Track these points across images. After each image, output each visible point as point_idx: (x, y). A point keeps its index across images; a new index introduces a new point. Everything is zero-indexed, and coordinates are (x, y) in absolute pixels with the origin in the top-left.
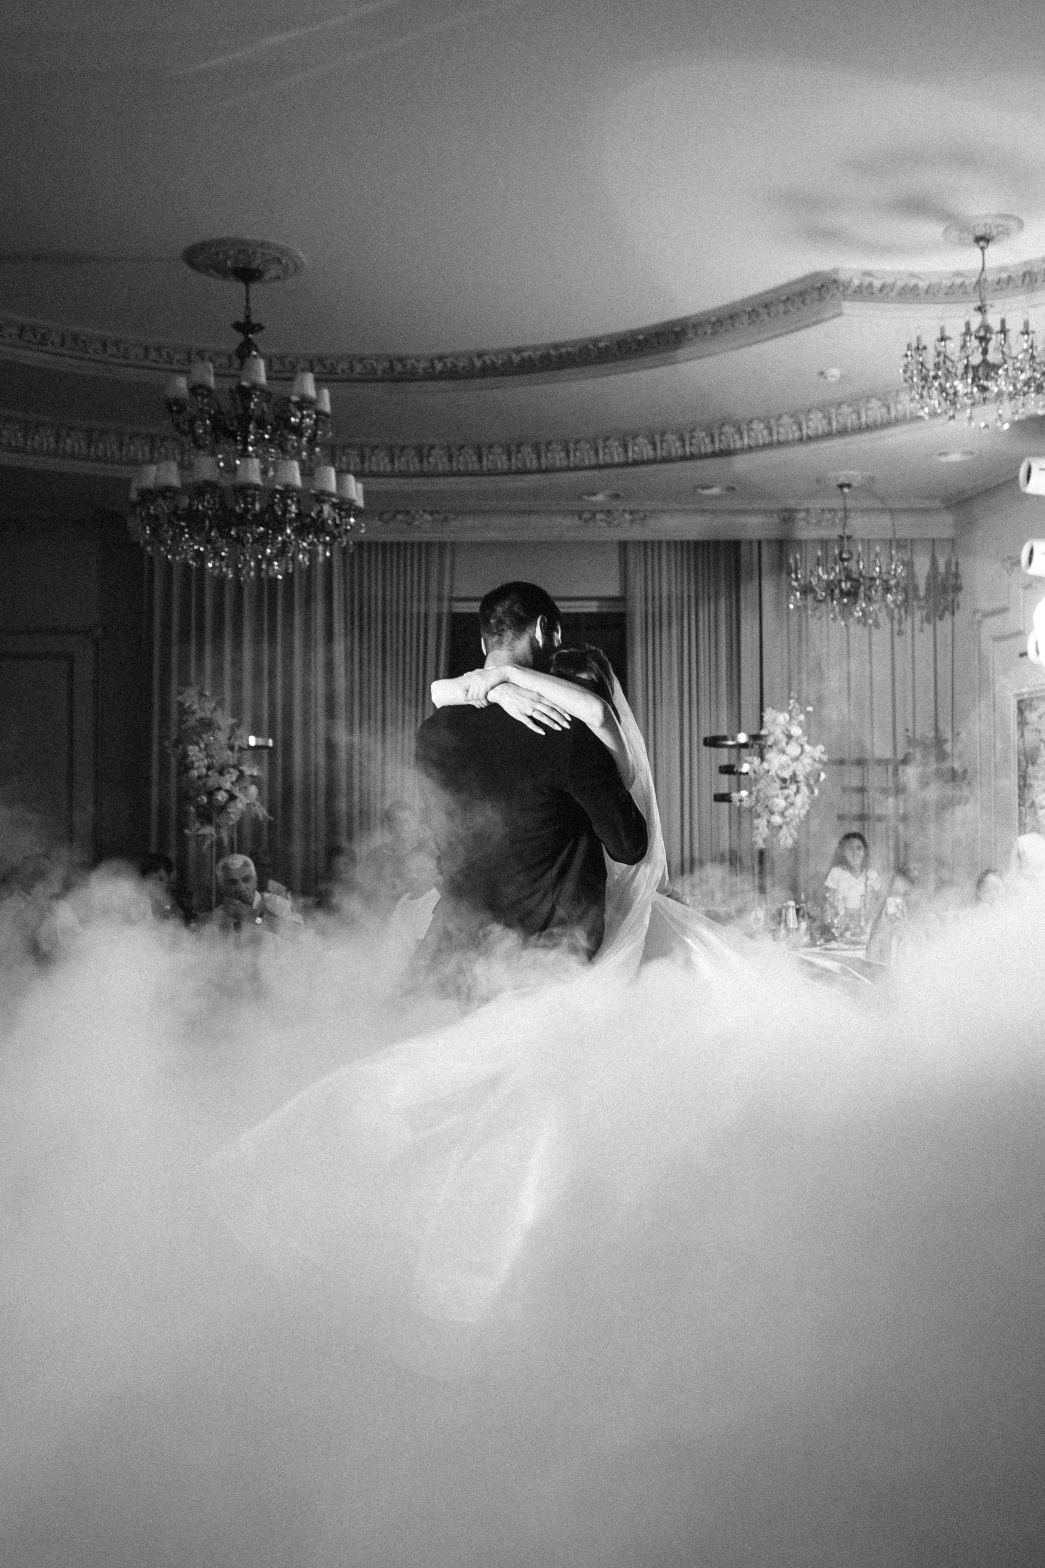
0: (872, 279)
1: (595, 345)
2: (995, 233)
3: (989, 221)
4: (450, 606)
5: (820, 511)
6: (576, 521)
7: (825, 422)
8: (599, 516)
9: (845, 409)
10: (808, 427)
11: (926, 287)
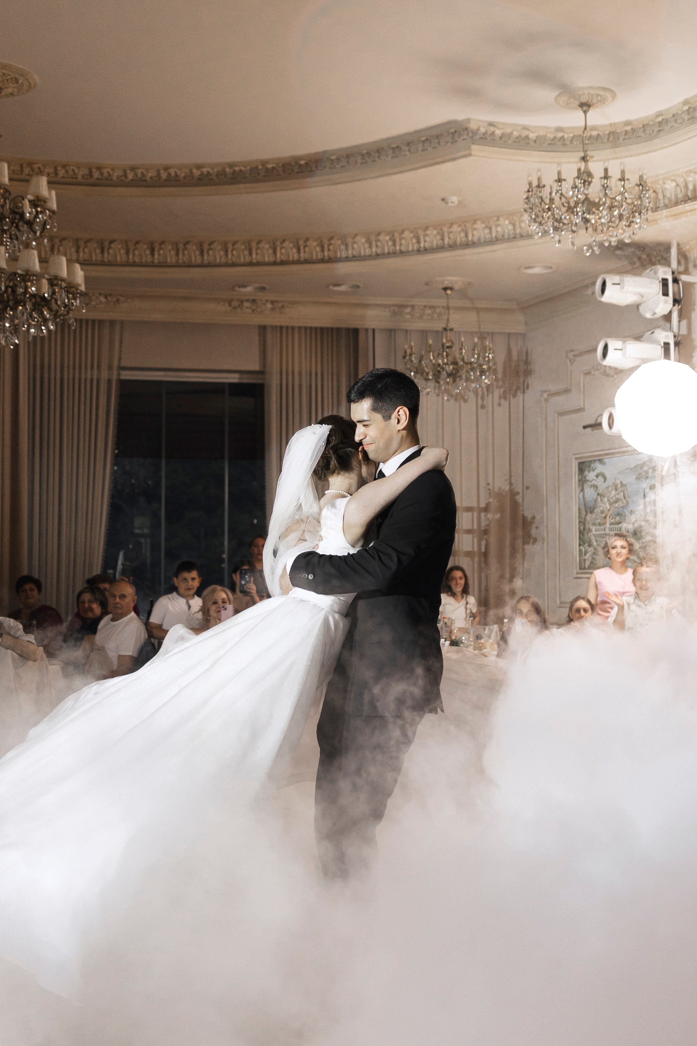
0: (495, 129)
1: (263, 166)
2: (595, 101)
3: (592, 92)
4: (119, 374)
5: (422, 307)
6: (227, 308)
7: (439, 237)
8: (246, 304)
9: (455, 228)
10: (425, 241)
11: (534, 138)
